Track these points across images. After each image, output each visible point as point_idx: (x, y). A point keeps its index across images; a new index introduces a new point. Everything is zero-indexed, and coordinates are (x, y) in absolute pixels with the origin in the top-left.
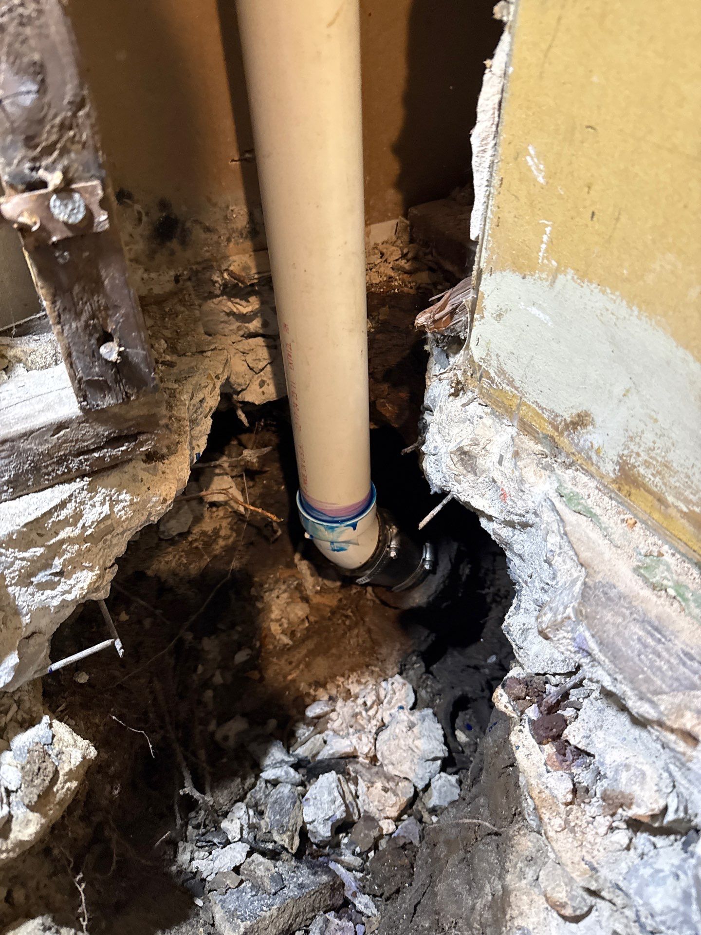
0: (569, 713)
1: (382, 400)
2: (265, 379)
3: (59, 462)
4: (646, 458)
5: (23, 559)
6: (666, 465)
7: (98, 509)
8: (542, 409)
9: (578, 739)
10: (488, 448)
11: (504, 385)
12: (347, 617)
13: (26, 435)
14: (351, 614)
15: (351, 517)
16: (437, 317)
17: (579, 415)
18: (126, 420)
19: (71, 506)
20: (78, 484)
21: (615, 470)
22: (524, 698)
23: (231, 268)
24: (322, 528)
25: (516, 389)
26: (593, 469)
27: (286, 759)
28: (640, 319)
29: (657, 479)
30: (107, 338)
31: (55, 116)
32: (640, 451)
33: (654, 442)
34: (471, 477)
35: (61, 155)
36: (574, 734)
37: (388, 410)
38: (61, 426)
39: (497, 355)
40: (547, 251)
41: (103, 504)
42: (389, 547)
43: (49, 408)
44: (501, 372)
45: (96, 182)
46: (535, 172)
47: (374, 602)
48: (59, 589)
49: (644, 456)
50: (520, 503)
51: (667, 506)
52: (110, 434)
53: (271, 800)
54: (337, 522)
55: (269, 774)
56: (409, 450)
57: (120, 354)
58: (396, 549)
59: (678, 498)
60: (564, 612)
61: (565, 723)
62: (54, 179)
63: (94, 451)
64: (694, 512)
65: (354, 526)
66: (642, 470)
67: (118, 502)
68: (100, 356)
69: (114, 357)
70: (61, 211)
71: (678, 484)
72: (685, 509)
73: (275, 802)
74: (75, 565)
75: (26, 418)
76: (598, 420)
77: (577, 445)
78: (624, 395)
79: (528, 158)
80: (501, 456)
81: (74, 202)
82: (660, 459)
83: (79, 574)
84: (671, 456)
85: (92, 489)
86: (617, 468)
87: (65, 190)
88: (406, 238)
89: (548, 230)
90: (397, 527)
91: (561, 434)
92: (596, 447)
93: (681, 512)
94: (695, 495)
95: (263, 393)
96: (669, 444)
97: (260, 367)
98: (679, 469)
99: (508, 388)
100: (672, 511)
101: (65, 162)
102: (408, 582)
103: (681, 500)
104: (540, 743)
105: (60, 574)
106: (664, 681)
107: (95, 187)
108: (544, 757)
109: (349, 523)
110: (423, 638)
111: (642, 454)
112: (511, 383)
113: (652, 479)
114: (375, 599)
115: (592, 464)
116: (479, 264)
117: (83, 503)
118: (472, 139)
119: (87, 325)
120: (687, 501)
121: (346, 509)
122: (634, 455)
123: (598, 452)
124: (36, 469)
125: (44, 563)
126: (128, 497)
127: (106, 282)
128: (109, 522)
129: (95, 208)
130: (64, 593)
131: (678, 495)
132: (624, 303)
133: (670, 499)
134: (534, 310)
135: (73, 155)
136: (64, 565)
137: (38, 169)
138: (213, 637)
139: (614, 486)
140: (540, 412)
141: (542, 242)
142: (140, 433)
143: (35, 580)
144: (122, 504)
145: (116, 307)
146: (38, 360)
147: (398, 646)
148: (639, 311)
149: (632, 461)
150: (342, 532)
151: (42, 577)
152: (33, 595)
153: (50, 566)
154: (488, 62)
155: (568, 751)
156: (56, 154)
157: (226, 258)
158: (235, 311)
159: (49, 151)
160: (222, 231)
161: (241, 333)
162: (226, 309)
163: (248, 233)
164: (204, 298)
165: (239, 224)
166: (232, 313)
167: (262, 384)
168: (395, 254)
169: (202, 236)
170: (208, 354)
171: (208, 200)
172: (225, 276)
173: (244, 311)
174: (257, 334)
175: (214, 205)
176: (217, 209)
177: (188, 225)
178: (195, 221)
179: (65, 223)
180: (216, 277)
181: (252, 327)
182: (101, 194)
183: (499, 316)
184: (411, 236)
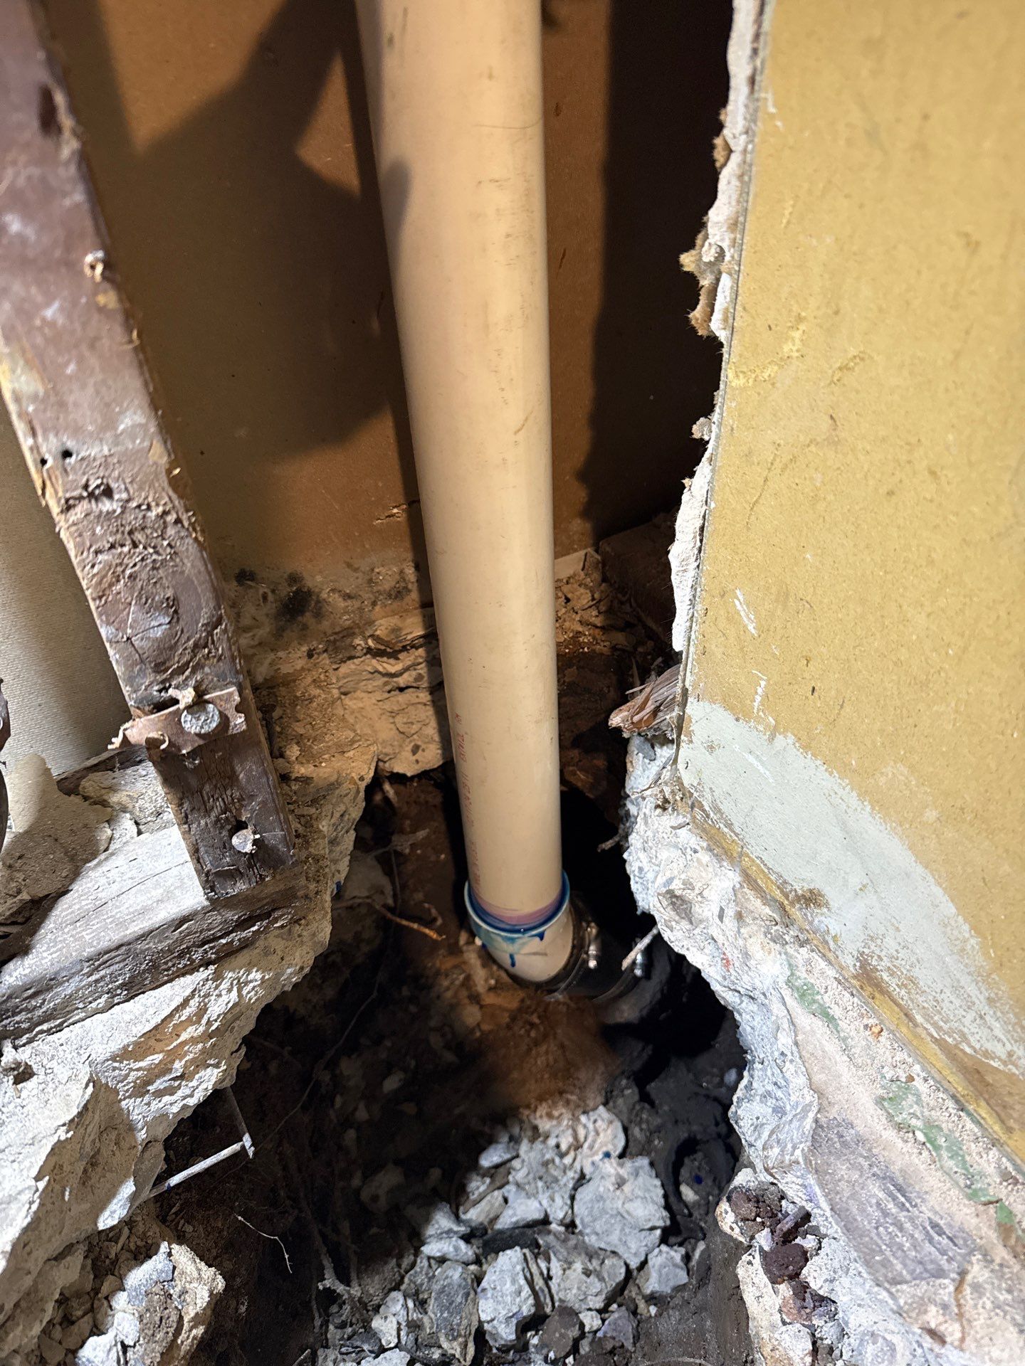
0: (809, 1242)
1: (571, 768)
2: (419, 743)
3: (181, 956)
4: (889, 965)
5: (138, 1070)
6: (912, 980)
7: (225, 998)
8: (768, 869)
9: (820, 1283)
10: (705, 893)
11: (722, 826)
12: (532, 1025)
13: (143, 937)
14: (537, 1021)
15: (536, 925)
16: (636, 719)
17: (811, 891)
18: (259, 900)
19: (194, 1003)
20: (203, 974)
21: (855, 965)
22: (755, 1220)
23: (378, 633)
24: (499, 939)
25: (737, 835)
26: (830, 955)
27: (456, 1228)
28: (874, 818)
29: (903, 992)
30: (240, 826)
31: (189, 639)
32: (883, 954)
33: (897, 951)
34: (685, 924)
35: (193, 672)
36: (814, 1274)
37: (581, 779)
38: (184, 920)
39: (711, 789)
40: (762, 703)
41: (230, 991)
42: (587, 953)
43: (168, 896)
44: (718, 810)
45: (233, 689)
46: (745, 619)
48: (180, 1093)
49: (886, 962)
50: (745, 978)
51: (916, 1025)
52: (239, 917)
53: (436, 1287)
54: (518, 931)
55: (432, 1248)
56: (608, 845)
57: (255, 842)
58: (597, 958)
59: (927, 1021)
60: (792, 1155)
61: (805, 1257)
62: (186, 696)
63: (221, 937)
64: (944, 1040)
65: (541, 936)
66: (885, 976)
67: (246, 983)
68: (232, 847)
69: (249, 848)
70: (191, 725)
71: (926, 1005)
72: (936, 1035)
73: (442, 1291)
74: (201, 1064)
75: (144, 911)
76: (832, 904)
77: (811, 923)
78: (861, 889)
79: (737, 602)
80: (722, 910)
81: (208, 713)
82: (905, 972)
83: (202, 1073)
84: (916, 972)
85: (218, 977)
86: (858, 964)
87: (199, 703)
88: (597, 576)
89: (763, 683)
91: (792, 904)
92: (833, 932)
93: (932, 1036)
94: (945, 1023)
95: (417, 762)
96: (913, 959)
97: (413, 732)
98: (926, 989)
99: (726, 830)
100: (919, 1030)
101: (198, 677)
102: (614, 991)
103: (932, 1024)
104: (773, 1282)
105: (182, 1077)
106: (905, 1265)
107: (231, 694)
108: (778, 1301)
109: (534, 932)
110: (635, 1054)
111: (885, 959)
112: (729, 825)
113: (898, 990)
115: (830, 950)
116: (684, 681)
117: (207, 995)
118: (670, 556)
119: (218, 820)
120: (939, 1029)
121: (531, 915)
122: (876, 957)
123: (835, 938)
124: (154, 967)
125: (164, 1069)
126: (259, 976)
127: (241, 776)
128: (238, 1009)
129: (231, 713)
130: (184, 1098)
131: (928, 1017)
132: (854, 794)
133: (919, 1019)
134: (751, 759)
135: (207, 670)
136: (185, 1067)
137: (166, 689)
138: (354, 1056)
139: (855, 983)
140: (766, 871)
141: (756, 693)
142: (274, 910)
143: (151, 1088)
144: (251, 985)
145: (252, 797)
146: (147, 805)
147: (602, 1068)
148: (873, 808)
149: (874, 963)
150: (524, 944)
151: (159, 1084)
152: (148, 1104)
153: (170, 1070)
154: (686, 481)
155: (808, 1295)
156: (187, 673)
157: (371, 623)
158: (381, 669)
159: (180, 671)
160: (367, 596)
161: (388, 688)
162: (370, 669)
163: (398, 594)
164: (343, 661)
165: (387, 585)
166: (377, 671)
167: (416, 749)
168: (583, 598)
169: (342, 604)
170: (351, 754)
171: (349, 565)
172: (370, 642)
173: (392, 670)
174: (408, 687)
175: (356, 570)
176: (360, 574)
177: (324, 595)
178: (333, 590)
179: (199, 735)
180: (358, 641)
181: (401, 681)
182: (237, 698)
183: (711, 748)
184: (604, 573)
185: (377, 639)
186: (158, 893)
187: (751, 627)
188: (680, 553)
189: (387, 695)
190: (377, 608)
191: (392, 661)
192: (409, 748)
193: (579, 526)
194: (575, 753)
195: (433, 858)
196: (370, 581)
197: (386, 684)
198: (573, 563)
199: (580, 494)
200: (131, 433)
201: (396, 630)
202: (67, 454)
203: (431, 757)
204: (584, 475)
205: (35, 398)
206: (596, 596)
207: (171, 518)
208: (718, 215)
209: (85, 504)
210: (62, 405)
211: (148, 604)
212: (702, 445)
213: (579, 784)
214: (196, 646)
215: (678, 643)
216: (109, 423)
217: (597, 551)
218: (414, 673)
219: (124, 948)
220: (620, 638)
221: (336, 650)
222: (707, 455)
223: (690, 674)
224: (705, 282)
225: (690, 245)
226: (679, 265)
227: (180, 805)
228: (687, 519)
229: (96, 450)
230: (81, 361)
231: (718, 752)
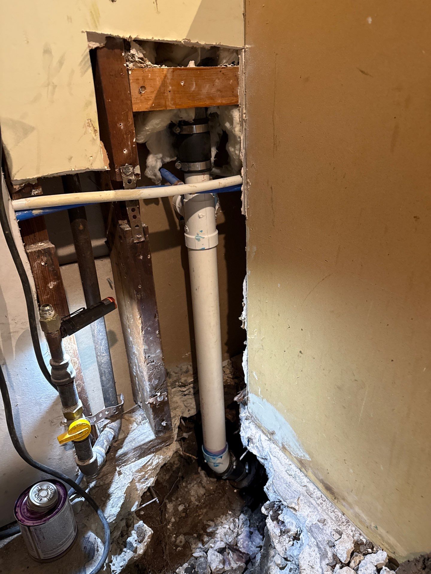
0: (280, 512)
2: (190, 408)
3: (149, 450)
4: (286, 443)
5: (140, 475)
7: (156, 461)
8: (266, 428)
9: (281, 518)
10: (255, 436)
12: (220, 493)
13: (144, 444)
14: (221, 492)
15: (219, 454)
16: (239, 398)
17: (273, 431)
18: (164, 438)
19: (151, 461)
20: (153, 455)
21: (281, 445)
22: (269, 509)
23: (182, 381)
24: (211, 459)
25: (260, 422)
26: (277, 444)
27: (202, 547)
28: (279, 413)
29: (289, 448)
30: (163, 421)
31: (160, 384)
33: (286, 440)
34: (252, 445)
36: (280, 518)
38: (151, 441)
39: (254, 413)
40: (260, 393)
41: (157, 459)
42: (233, 465)
44: (256, 417)
46: (256, 377)
47: (230, 486)
48: (146, 483)
50: (263, 453)
52: (160, 442)
53: (197, 564)
54: (216, 456)
55: (196, 555)
56: (236, 432)
57: (166, 424)
58: (236, 465)
61: (279, 514)
62: (159, 394)
63: (157, 446)
65: (221, 457)
66: (286, 446)
67: (160, 458)
68: (162, 425)
69: (165, 425)
70: (159, 400)
71: (292, 450)
73: (199, 564)
74: (150, 476)
75: (144, 439)
76: (276, 433)
77: (274, 438)
78: (280, 428)
79: (254, 374)
80: (259, 440)
81: (162, 397)
82: (288, 444)
83: (150, 479)
84: (290, 443)
85: (155, 456)
87: (161, 395)
88: (231, 366)
89: (260, 389)
90: (236, 457)
91: (270, 435)
95: (189, 414)
96: (289, 441)
97: (189, 405)
98: (292, 446)
100: (293, 456)
101: (161, 391)
102: (241, 478)
104: (273, 521)
105: (147, 479)
108: (274, 525)
109: (220, 456)
112: (258, 420)
114: (230, 485)
117: (153, 460)
118: (242, 365)
119: (160, 419)
120: (295, 454)
121: (219, 451)
122: (284, 442)
123: (278, 440)
124: (144, 452)
125: (143, 476)
126: (162, 457)
127: (165, 410)
128: (158, 464)
129: (165, 397)
130: (147, 484)
132: (276, 409)
133: (292, 453)
134: (260, 405)
135: (162, 389)
136: (148, 477)
137: (155, 393)
139: (282, 449)
141: (259, 391)
142: (167, 440)
143: (141, 481)
144: (161, 459)
145: (166, 414)
147: (239, 503)
149: (284, 444)
150: (217, 460)
151: (142, 480)
152: (140, 485)
153: (145, 477)
154: (244, 352)
155: (280, 523)
157: (180, 379)
158: (181, 390)
159: (158, 390)
160: (180, 373)
161: (182, 395)
162: (179, 390)
163: (187, 372)
164: (173, 388)
165: (184, 370)
166: (180, 391)
167: (189, 410)
168: (228, 371)
169: (174, 375)
170: (177, 410)
171: (177, 366)
172: (180, 383)
173: (184, 390)
174: (187, 394)
175: (178, 367)
176: (179, 368)
177: (171, 373)
178: (173, 372)
179: (160, 401)
180: (177, 383)
181: (186, 393)
182: (166, 394)
183: (253, 403)
184: (232, 365)
185: (181, 383)
186: (145, 436)
187: (257, 379)
188: (244, 364)
189: (182, 397)
190: (182, 375)
191: (184, 388)
192: (187, 410)
193: (226, 355)
194: (228, 410)
195: (192, 444)
196: (181, 370)
197: (182, 394)
198: (226, 363)
199: (226, 348)
200: (158, 353)
201: (186, 380)
202: (149, 356)
203: (193, 412)
204: (226, 344)
205: (147, 349)
206: (231, 371)
207: (161, 365)
208: (244, 313)
209: (150, 364)
210: (150, 350)
211: (156, 379)
212: (246, 346)
213: (229, 418)
214: (162, 385)
215: (246, 382)
216: (155, 352)
217: (230, 360)
218: (189, 391)
219: (140, 447)
220: (236, 380)
221: (172, 386)
222: (246, 348)
223: (248, 388)
224: (243, 321)
225: (240, 316)
226: (239, 319)
227: (154, 416)
228: (244, 358)
229: (153, 356)
230: (153, 344)
231: (255, 404)
